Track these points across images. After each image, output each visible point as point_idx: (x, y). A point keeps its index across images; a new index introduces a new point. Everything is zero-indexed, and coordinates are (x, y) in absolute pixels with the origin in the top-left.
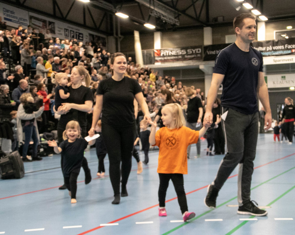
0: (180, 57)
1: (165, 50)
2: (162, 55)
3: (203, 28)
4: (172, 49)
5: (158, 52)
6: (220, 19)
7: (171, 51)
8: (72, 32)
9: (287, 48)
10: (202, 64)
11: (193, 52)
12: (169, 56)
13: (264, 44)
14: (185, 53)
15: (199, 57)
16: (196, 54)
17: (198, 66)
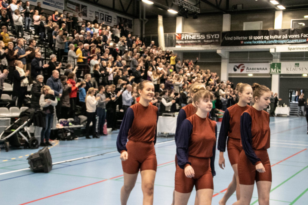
0: (199, 41)
1: (186, 34)
2: (182, 39)
3: (222, 15)
4: (192, 34)
5: (179, 36)
6: (240, 7)
7: (192, 36)
8: (102, 15)
9: (303, 36)
10: (219, 49)
11: (211, 37)
12: (189, 40)
13: (280, 33)
14: (204, 37)
15: (217, 42)
16: (215, 39)
17: (216, 50)
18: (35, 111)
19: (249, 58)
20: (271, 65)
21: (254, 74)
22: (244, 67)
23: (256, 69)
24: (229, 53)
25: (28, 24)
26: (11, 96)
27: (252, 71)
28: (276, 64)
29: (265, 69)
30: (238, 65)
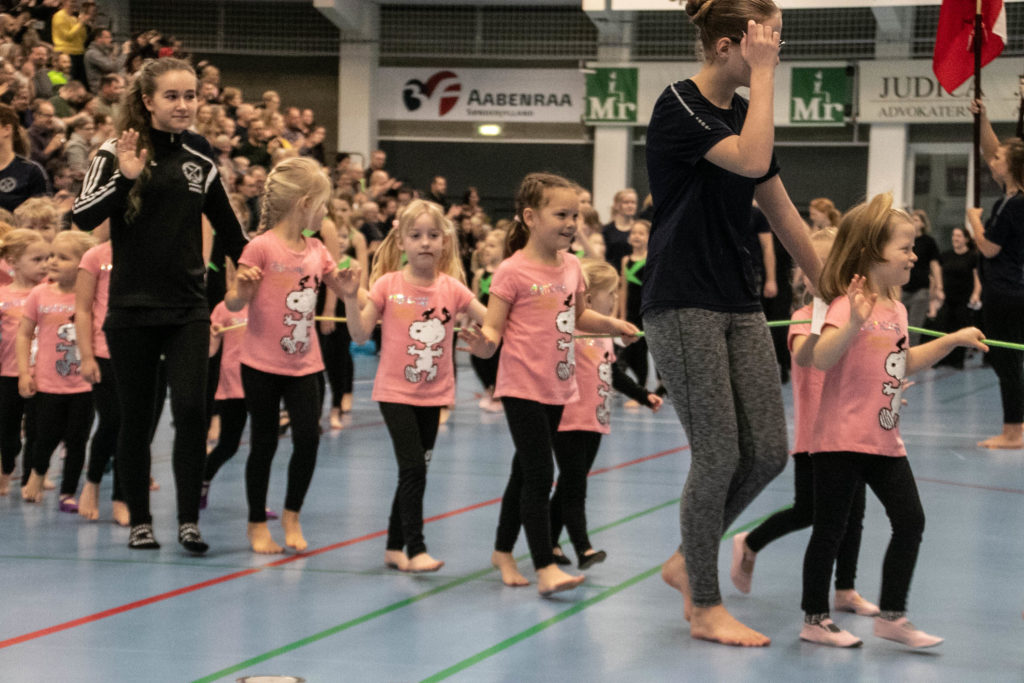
19: (479, 39)
20: (587, 75)
21: (509, 128)
22: (457, 88)
23: (518, 100)
24: (377, 13)
27: (497, 108)
28: (613, 76)
29: (563, 102)
30: (425, 74)
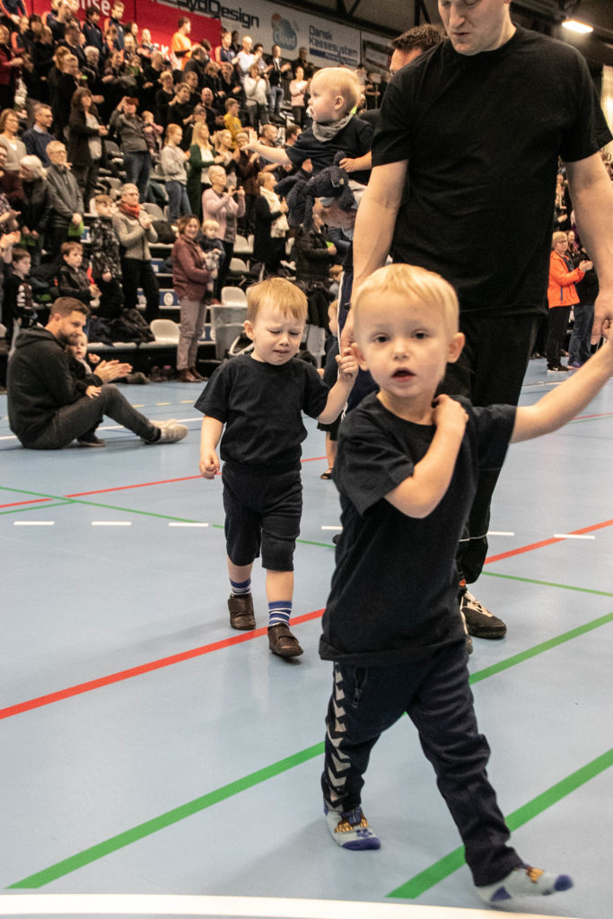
18: (309, 287)
25: (277, 104)
26: (248, 262)
